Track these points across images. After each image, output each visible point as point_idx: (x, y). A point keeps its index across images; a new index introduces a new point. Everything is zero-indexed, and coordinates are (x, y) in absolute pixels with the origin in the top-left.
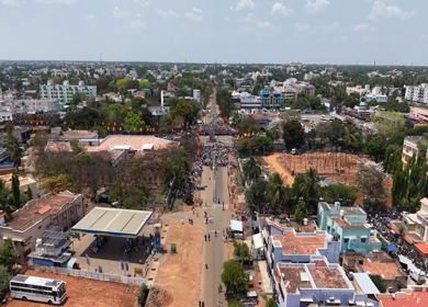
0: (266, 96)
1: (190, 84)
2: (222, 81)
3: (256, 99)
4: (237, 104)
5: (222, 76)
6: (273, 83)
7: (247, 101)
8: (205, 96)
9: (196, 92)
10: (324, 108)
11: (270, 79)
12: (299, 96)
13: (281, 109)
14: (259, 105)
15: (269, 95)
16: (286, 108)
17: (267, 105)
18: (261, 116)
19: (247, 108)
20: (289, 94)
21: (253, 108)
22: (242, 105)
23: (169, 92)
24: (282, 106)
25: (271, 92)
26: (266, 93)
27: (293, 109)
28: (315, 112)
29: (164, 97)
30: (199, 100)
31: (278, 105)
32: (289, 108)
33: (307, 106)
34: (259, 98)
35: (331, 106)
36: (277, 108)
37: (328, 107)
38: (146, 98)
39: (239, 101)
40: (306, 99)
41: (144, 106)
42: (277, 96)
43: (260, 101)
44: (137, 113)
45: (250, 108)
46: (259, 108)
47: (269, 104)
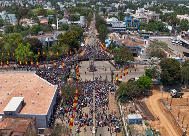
0: (129, 21)
1: (79, 11)
2: (98, 9)
3: (123, 24)
4: (110, 28)
5: (98, 6)
6: (128, 10)
7: (116, 25)
8: (88, 20)
9: (82, 18)
10: (167, 30)
11: (126, 8)
12: (150, 21)
13: (138, 30)
14: (125, 29)
15: (131, 21)
16: (143, 30)
17: (129, 28)
18: (130, 41)
19: (117, 30)
20: (143, 20)
21: (121, 30)
22: (113, 29)
23: (65, 17)
24: (139, 29)
25: (132, 18)
26: (129, 19)
27: (147, 30)
28: (162, 34)
29: (58, 23)
30: (84, 24)
31: (136, 28)
32: (145, 31)
33: (156, 29)
34: (125, 23)
35: (172, 29)
36: (136, 30)
37: (170, 30)
38: (49, 23)
39: (111, 25)
40: (155, 24)
41: (41, 32)
42: (136, 21)
43: (125, 26)
44: (26, 45)
45: (119, 30)
46: (125, 30)
47: (130, 27)
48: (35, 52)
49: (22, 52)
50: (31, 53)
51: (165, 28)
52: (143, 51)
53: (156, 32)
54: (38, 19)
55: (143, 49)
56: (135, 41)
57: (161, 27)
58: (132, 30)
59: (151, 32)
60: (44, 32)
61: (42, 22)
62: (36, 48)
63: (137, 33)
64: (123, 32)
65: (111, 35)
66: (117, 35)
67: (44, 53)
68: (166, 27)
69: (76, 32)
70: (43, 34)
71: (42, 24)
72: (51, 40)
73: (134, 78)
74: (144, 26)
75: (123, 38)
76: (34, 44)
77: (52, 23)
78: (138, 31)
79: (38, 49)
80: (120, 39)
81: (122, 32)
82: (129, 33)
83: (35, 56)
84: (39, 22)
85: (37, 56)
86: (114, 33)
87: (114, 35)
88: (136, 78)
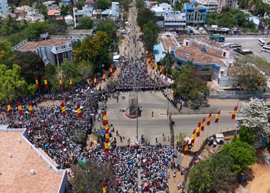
0: (190, 11)
3: (181, 16)
4: (160, 23)
7: (171, 18)
8: (125, 7)
9: (115, 4)
10: (252, 25)
12: (224, 10)
13: (206, 26)
14: (185, 24)
15: (193, 11)
16: (213, 26)
17: (191, 22)
18: (197, 51)
19: (171, 26)
20: (211, 7)
21: (178, 26)
22: (166, 24)
23: (87, 4)
24: (206, 23)
25: (196, 6)
26: (190, 8)
27: (219, 26)
28: (244, 31)
29: (76, 16)
30: (118, 15)
31: (202, 21)
32: (216, 26)
33: (235, 24)
34: (184, 14)
35: (260, 23)
36: (202, 25)
37: (255, 25)
38: (62, 13)
39: (162, 19)
40: (231, 15)
41: (45, 36)
42: (202, 11)
43: (185, 19)
44: (11, 68)
45: (174, 26)
46: (184, 26)
47: (192, 19)
48: (30, 80)
49: (4, 82)
50: (21, 83)
51: (248, 21)
52: (222, 72)
53: (235, 29)
54: (44, 8)
55: (222, 69)
56: (205, 51)
57: (241, 19)
58: (195, 25)
59: (227, 29)
60: (50, 34)
61: (51, 13)
62: (31, 72)
63: (204, 32)
64: (182, 29)
65: (163, 36)
66: (173, 35)
67: (46, 82)
68: (250, 19)
69: (105, 34)
70: (48, 38)
71: (51, 16)
72: (61, 51)
73: (214, 136)
74: (213, 17)
75: (185, 44)
76: (27, 65)
77: (66, 15)
78: (204, 28)
79: (35, 73)
80: (179, 46)
81: (180, 29)
82: (192, 32)
83: (30, 88)
84: (45, 13)
85: (34, 86)
86: (167, 33)
87: (168, 36)
88: (217, 136)
